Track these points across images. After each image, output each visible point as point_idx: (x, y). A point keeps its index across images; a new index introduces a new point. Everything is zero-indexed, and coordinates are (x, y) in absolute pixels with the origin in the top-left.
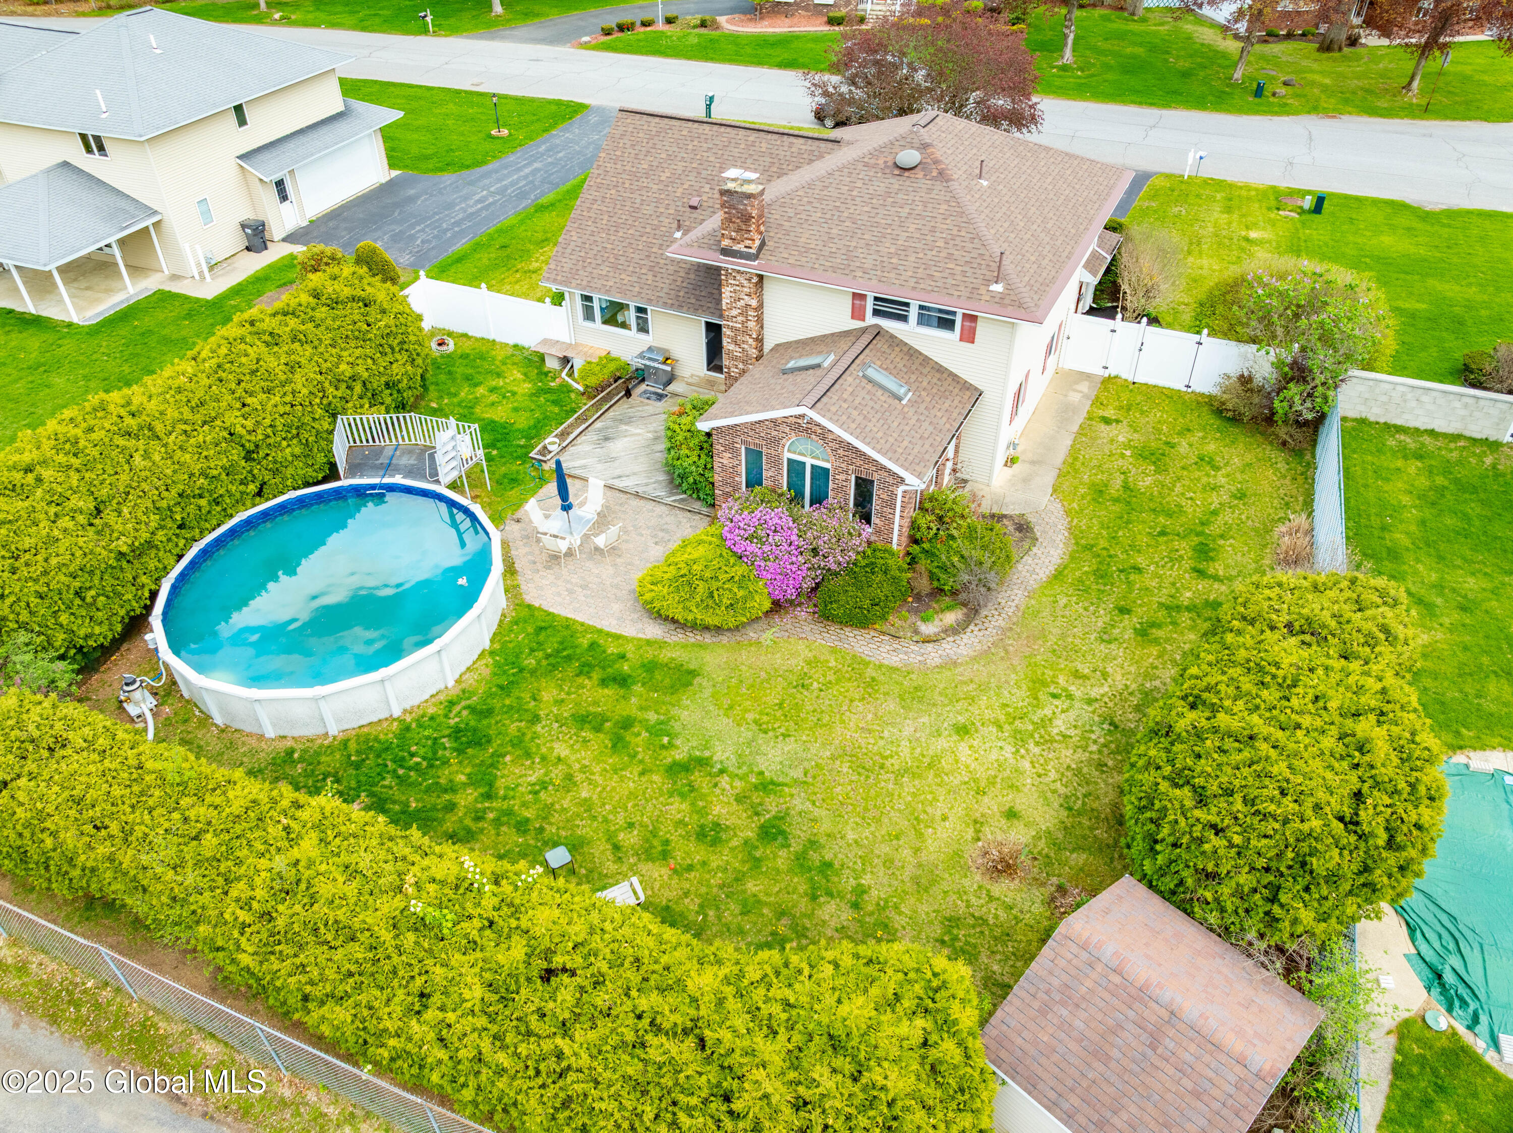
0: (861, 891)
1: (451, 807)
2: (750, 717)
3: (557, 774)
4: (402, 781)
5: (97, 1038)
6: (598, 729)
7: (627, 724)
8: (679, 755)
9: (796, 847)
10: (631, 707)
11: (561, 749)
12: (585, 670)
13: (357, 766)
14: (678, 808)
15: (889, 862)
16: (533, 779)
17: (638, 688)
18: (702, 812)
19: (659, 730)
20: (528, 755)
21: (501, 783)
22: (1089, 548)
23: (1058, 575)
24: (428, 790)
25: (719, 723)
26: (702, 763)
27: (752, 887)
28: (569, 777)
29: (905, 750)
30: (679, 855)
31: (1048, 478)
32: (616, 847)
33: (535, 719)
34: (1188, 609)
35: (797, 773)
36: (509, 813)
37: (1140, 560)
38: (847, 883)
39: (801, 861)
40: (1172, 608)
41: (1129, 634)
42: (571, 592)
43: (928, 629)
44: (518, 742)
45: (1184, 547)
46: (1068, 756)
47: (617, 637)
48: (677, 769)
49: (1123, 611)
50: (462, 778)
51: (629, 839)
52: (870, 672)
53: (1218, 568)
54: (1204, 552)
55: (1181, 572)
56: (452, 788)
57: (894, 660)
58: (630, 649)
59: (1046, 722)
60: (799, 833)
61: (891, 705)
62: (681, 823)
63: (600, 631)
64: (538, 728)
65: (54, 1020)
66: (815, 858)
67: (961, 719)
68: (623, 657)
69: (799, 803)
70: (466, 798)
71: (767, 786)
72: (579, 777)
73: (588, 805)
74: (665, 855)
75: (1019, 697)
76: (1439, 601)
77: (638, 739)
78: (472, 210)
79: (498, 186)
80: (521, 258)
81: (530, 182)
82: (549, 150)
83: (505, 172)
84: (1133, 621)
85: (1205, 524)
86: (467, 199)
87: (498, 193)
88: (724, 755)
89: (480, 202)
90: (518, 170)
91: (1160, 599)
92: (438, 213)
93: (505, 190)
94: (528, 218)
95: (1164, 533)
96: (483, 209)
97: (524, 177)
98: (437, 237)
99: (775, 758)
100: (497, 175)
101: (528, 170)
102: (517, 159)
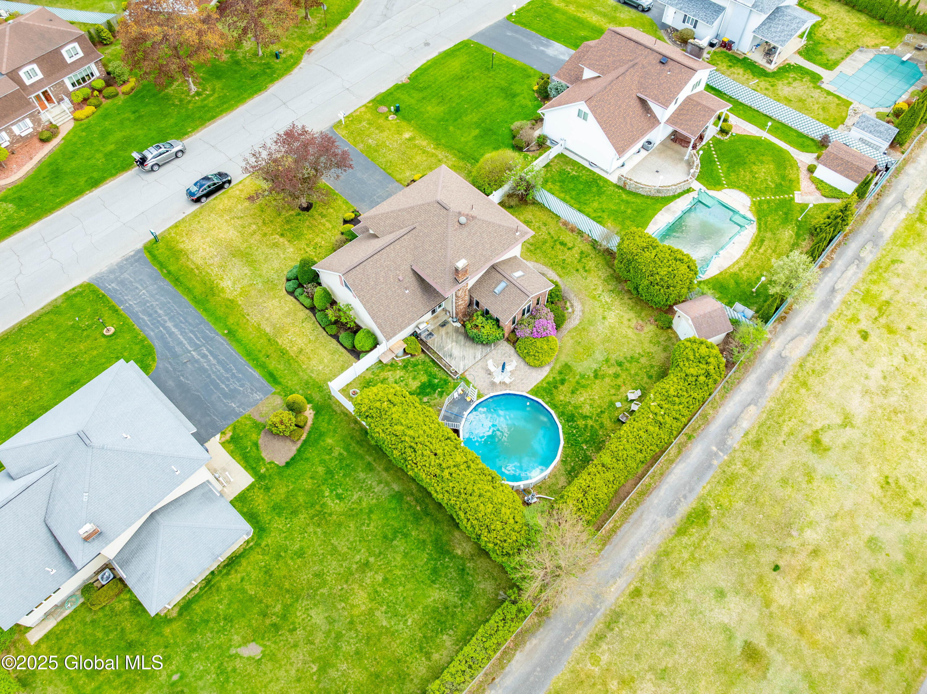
0: (639, 354)
1: (592, 426)
2: (585, 357)
3: (588, 401)
4: (580, 436)
5: (638, 504)
6: (577, 390)
7: (578, 383)
8: (592, 375)
9: (625, 361)
10: (573, 381)
11: (581, 399)
12: (556, 387)
13: (572, 445)
14: (607, 380)
15: (634, 346)
16: (588, 407)
17: (566, 378)
18: (610, 375)
19: (582, 377)
20: (581, 407)
21: (588, 414)
22: (552, 265)
24: (585, 431)
25: (585, 364)
26: (596, 371)
27: (633, 372)
28: (591, 399)
29: (606, 331)
30: (620, 383)
32: (614, 395)
33: (569, 402)
34: (581, 258)
35: (605, 354)
36: (598, 415)
37: (561, 258)
38: (637, 355)
39: (629, 362)
40: (580, 261)
41: (585, 274)
42: (523, 383)
43: (570, 310)
44: (576, 408)
45: (558, 246)
46: (617, 303)
47: (547, 377)
48: (596, 376)
49: (577, 270)
50: (584, 422)
51: (613, 391)
52: (580, 328)
54: (562, 244)
55: (568, 252)
56: (586, 426)
57: (577, 322)
58: (551, 375)
59: (606, 302)
60: (621, 359)
61: (592, 328)
62: (612, 381)
63: (543, 381)
64: (572, 403)
65: (631, 514)
66: (629, 359)
67: (601, 317)
68: (554, 378)
69: (614, 357)
70: (590, 422)
71: (607, 361)
72: (591, 397)
73: (600, 398)
74: (619, 386)
75: (597, 304)
77: (583, 382)
78: (214, 361)
79: (187, 346)
80: (283, 353)
81: (192, 332)
82: (150, 315)
83: (169, 339)
84: (581, 270)
85: (552, 238)
86: (197, 361)
87: (197, 348)
88: (595, 366)
89: (204, 356)
90: (171, 334)
91: (576, 261)
92: (209, 376)
93: (196, 344)
94: (238, 341)
95: (553, 248)
96: (215, 357)
97: (183, 333)
98: (239, 380)
99: (599, 356)
100: (171, 344)
101: (174, 330)
102: (153, 331)
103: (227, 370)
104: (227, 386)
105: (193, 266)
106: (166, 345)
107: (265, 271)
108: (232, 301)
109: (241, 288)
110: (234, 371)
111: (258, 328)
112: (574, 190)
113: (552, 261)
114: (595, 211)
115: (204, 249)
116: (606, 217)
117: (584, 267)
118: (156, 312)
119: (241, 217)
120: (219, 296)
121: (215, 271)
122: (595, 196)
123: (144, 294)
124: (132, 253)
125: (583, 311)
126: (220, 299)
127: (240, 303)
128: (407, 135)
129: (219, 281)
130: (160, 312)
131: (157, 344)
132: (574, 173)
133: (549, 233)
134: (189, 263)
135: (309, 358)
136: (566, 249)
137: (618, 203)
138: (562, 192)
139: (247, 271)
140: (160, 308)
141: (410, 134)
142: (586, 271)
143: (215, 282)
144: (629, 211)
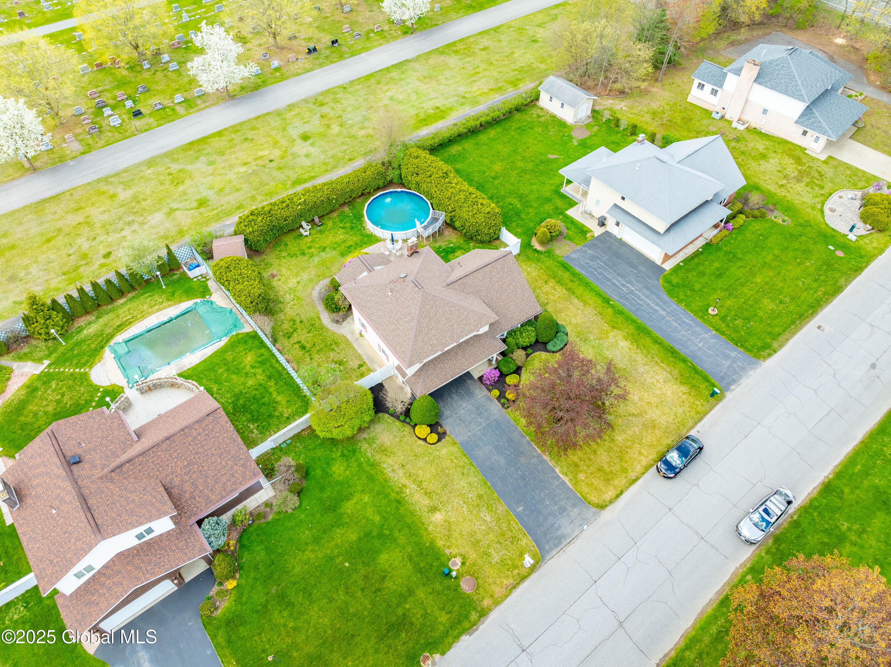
11: (341, 237)
14: (317, 246)
15: (286, 263)
17: (347, 249)
18: (315, 248)
22: (322, 329)
23: (319, 318)
25: (329, 255)
26: (324, 251)
29: (302, 274)
31: (349, 337)
32: (318, 237)
33: (351, 235)
34: (292, 333)
35: (311, 260)
37: (311, 335)
38: (288, 258)
39: (296, 255)
40: (295, 330)
41: (295, 318)
42: (380, 248)
45: (308, 346)
46: (281, 293)
48: (325, 248)
49: (301, 322)
52: (321, 278)
53: (297, 346)
54: (303, 348)
55: (302, 338)
57: (321, 282)
59: (290, 294)
60: (300, 257)
61: (312, 277)
76: (252, 371)
78: (614, 281)
79: (641, 295)
80: (560, 282)
81: (641, 305)
82: (684, 322)
83: (658, 301)
84: (298, 322)
85: (310, 355)
86: (628, 282)
87: (632, 292)
88: (323, 254)
89: (623, 285)
90: (658, 305)
91: (299, 331)
92: (615, 271)
93: (634, 295)
94: (598, 294)
95: (314, 345)
96: (614, 284)
97: (649, 305)
98: (590, 267)
99: (316, 259)
100: (654, 297)
101: (657, 308)
102: (674, 308)
103: (601, 274)
104: (598, 263)
105: (662, 365)
106: (659, 297)
107: (590, 351)
108: (613, 327)
109: (609, 337)
110: (596, 273)
111: (585, 303)
112: (264, 404)
113: (320, 332)
114: (255, 375)
115: (658, 381)
116: (248, 367)
117: (294, 324)
118: (679, 324)
119: (630, 415)
120: (627, 333)
121: (639, 358)
122: (246, 393)
123: (699, 342)
124: (732, 387)
125: (313, 289)
126: (627, 330)
127: (606, 325)
128: (438, 517)
129: (631, 347)
130: (675, 324)
131: (666, 297)
132: (252, 426)
133: (311, 359)
134: (668, 369)
135: (539, 277)
136: (302, 342)
137: (226, 381)
138: (276, 403)
139: (607, 353)
140: (677, 328)
141: (433, 519)
142: (294, 321)
143: (635, 347)
144: (220, 371)
